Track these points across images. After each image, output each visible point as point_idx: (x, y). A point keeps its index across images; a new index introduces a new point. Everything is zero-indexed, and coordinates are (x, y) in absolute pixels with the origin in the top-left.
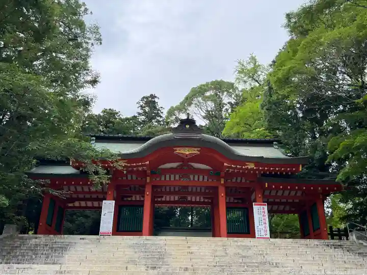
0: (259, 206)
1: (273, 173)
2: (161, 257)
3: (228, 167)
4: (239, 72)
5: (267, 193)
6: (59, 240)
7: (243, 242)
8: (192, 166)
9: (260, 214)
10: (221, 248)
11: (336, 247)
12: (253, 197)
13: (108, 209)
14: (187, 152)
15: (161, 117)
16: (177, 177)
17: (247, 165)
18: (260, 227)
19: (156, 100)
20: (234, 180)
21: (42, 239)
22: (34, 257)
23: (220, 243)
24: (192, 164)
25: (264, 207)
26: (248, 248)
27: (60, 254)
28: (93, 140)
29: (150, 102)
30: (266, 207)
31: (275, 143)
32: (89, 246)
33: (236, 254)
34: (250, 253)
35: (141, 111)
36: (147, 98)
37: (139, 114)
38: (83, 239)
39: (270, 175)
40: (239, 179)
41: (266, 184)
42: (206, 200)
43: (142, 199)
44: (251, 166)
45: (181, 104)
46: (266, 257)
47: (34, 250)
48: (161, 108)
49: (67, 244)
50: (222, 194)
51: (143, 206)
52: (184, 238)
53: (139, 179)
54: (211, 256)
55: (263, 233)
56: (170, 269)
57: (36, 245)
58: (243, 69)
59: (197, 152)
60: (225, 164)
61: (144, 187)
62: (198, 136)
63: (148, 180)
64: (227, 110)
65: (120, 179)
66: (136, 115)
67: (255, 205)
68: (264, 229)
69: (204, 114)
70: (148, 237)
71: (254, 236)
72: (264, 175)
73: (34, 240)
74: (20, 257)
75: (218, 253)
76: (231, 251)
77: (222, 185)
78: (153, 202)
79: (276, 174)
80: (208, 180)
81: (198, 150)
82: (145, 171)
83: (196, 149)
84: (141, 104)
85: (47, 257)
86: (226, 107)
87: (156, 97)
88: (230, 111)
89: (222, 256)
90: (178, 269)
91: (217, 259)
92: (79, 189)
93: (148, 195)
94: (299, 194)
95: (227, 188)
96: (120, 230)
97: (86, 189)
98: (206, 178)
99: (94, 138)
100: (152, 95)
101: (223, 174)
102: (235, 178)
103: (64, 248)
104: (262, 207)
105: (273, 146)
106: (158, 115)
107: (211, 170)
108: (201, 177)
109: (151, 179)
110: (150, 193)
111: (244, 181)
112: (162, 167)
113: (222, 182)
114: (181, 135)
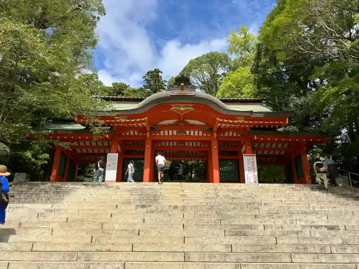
0: (249, 157)
1: (262, 126)
2: (155, 199)
3: (220, 122)
5: (256, 145)
7: (233, 186)
9: (250, 164)
10: (213, 191)
12: (243, 149)
13: (112, 160)
14: (182, 108)
16: (175, 132)
17: (238, 119)
18: (249, 175)
20: (226, 134)
24: (188, 121)
25: (253, 157)
26: (238, 191)
27: (62, 197)
30: (255, 158)
31: (263, 101)
33: (226, 196)
34: (240, 195)
36: (152, 72)
38: (86, 185)
39: (259, 129)
40: (231, 133)
41: (256, 136)
44: (242, 120)
46: (255, 198)
50: (215, 147)
52: (179, 183)
53: (141, 134)
54: (203, 197)
56: (159, 207)
59: (192, 108)
61: (145, 140)
62: (192, 93)
63: (148, 136)
65: (123, 134)
66: (143, 87)
67: (245, 156)
68: (253, 177)
70: (146, 183)
71: (244, 182)
72: (253, 129)
75: (209, 196)
76: (222, 193)
77: (215, 139)
79: (264, 127)
80: (202, 135)
82: (144, 128)
83: (190, 105)
87: (160, 72)
89: (213, 198)
90: (168, 207)
93: (148, 148)
94: (286, 146)
95: (219, 142)
98: (201, 133)
100: (156, 70)
101: (215, 129)
102: (227, 133)
103: (67, 192)
104: (251, 157)
105: (261, 104)
106: (161, 87)
107: (205, 126)
108: (196, 132)
109: (151, 135)
110: (150, 147)
111: (235, 135)
112: (161, 123)
113: (215, 136)
114: (176, 92)
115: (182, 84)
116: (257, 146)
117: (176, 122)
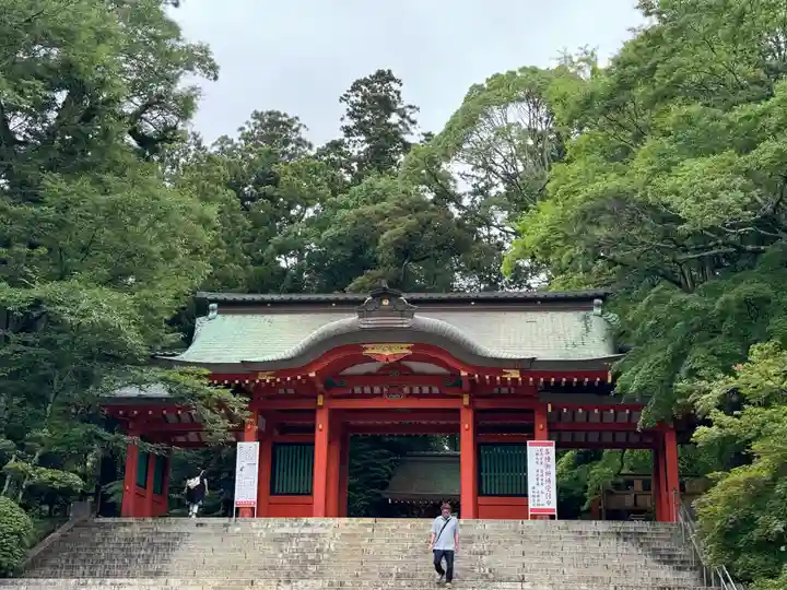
0: (539, 448)
1: (563, 384)
6: (162, 530)
8: (409, 368)
13: (248, 456)
14: (387, 351)
17: (505, 373)
19: (395, 86)
22: (126, 561)
25: (550, 448)
27: (166, 556)
28: (213, 309)
30: (552, 450)
31: (596, 301)
32: (209, 540)
35: (352, 123)
37: (348, 131)
38: (201, 525)
40: (505, 391)
41: (550, 406)
44: (515, 374)
47: (126, 548)
48: (411, 107)
49: (176, 536)
50: (467, 425)
55: (543, 499)
57: (129, 540)
59: (407, 351)
60: (463, 373)
62: (408, 323)
63: (320, 401)
66: (342, 135)
67: (531, 445)
68: (546, 491)
73: (122, 530)
74: (107, 563)
77: (466, 407)
81: (408, 348)
83: (403, 345)
84: (353, 99)
87: (393, 79)
93: (321, 430)
96: (276, 491)
99: (215, 305)
100: (380, 74)
104: (544, 448)
105: (592, 309)
107: (446, 377)
108: (427, 390)
109: (325, 400)
110: (326, 428)
112: (349, 371)
113: (466, 401)
114: (372, 322)
115: (386, 302)
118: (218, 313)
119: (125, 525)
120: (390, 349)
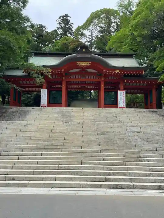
0: (121, 92)
4: (119, 6)
6: (22, 109)
7: (109, 110)
8: (87, 71)
9: (122, 96)
10: (98, 113)
11: (153, 112)
13: (44, 93)
14: (84, 64)
15: (72, 31)
16: (79, 77)
17: (115, 71)
18: (121, 102)
19: (69, 18)
21: (14, 109)
23: (98, 111)
26: (110, 113)
27: (25, 116)
28: (33, 55)
29: (65, 20)
30: (125, 92)
31: (134, 56)
32: (37, 112)
35: (59, 26)
36: (63, 17)
37: (58, 28)
38: (33, 109)
39: (128, 76)
40: (113, 78)
41: (126, 80)
42: (96, 87)
43: (61, 87)
44: (118, 71)
45: (84, 24)
47: (13, 114)
48: (72, 24)
49: (27, 111)
50: (102, 86)
51: (61, 91)
52: (81, 108)
53: (59, 78)
54: (93, 117)
55: (122, 105)
57: (13, 112)
58: (122, 4)
59: (89, 64)
60: (104, 71)
61: (62, 81)
62: (90, 56)
63: (64, 78)
64: (114, 26)
66: (57, 29)
67: (119, 91)
68: (123, 103)
69: (99, 29)
70: (65, 108)
71: (117, 107)
72: (125, 75)
74: (7, 117)
75: (96, 116)
76: (103, 114)
77: (103, 81)
78: (67, 88)
80: (96, 78)
82: (62, 74)
83: (89, 63)
84: (60, 21)
85: (19, 117)
86: (114, 24)
87: (69, 16)
88: (115, 27)
90: (76, 123)
91: (95, 118)
92: (28, 82)
95: (105, 82)
96: (50, 102)
97: (32, 82)
98: (95, 77)
99: (33, 54)
100: (66, 15)
101: (103, 75)
102: (110, 77)
103: (26, 113)
104: (123, 92)
105: (133, 58)
106: (70, 29)
107: (98, 73)
108: (92, 77)
109: (65, 78)
110: (65, 86)
111: (115, 78)
112: (71, 71)
113: (103, 79)
114: (80, 55)
115: (84, 50)
116: (128, 85)
117: (80, 71)
118: (34, 56)
119: (12, 108)
120: (85, 64)
